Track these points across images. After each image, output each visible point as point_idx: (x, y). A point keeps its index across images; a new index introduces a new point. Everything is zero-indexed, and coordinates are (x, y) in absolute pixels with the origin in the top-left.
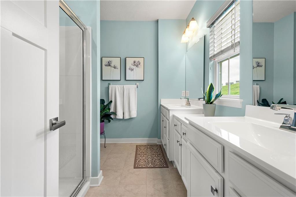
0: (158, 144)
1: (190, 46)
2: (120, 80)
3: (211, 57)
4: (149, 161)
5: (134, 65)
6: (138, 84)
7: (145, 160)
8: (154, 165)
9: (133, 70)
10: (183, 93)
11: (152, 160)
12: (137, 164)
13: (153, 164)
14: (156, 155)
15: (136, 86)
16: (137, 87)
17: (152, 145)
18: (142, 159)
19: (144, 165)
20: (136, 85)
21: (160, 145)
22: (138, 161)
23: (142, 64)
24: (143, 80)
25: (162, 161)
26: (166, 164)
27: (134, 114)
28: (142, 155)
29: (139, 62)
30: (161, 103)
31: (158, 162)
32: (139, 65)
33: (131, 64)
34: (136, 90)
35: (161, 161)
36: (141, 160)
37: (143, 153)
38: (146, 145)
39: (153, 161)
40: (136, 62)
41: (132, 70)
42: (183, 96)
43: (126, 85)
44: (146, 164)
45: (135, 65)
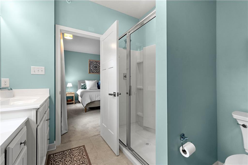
7: (74, 157)
11: (65, 159)
19: (74, 151)
36: (78, 155)
44: (72, 152)
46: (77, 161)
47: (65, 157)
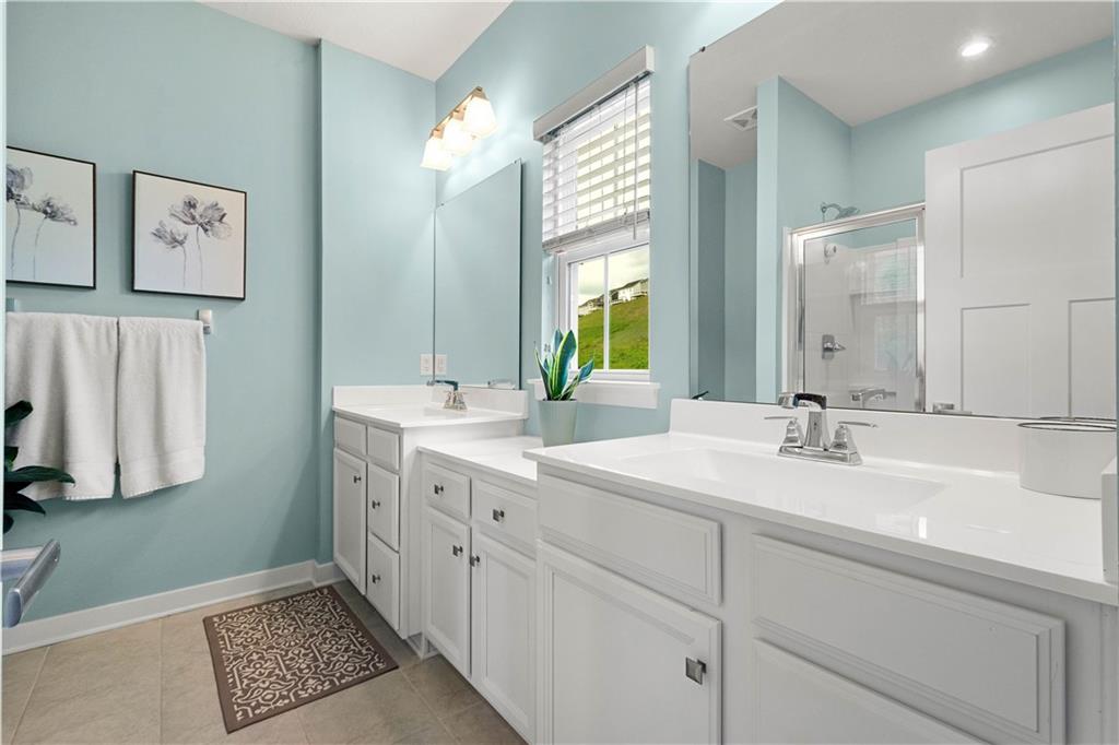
0: (317, 585)
1: (454, 185)
2: (94, 288)
3: (551, 242)
4: (301, 670)
5: (189, 220)
6: (209, 314)
7: (277, 671)
8: (332, 682)
9: (181, 243)
10: (427, 361)
11: (315, 659)
12: (239, 705)
13: (325, 676)
14: (328, 635)
15: (201, 324)
16: (206, 330)
17: (292, 597)
18: (261, 674)
19: (282, 697)
20: (198, 319)
21: (330, 587)
22: (240, 693)
23: (234, 218)
24: (243, 299)
25: (364, 652)
26: (385, 657)
27: (189, 465)
28: (255, 657)
29: (215, 206)
30: (332, 403)
31: (347, 661)
32: (217, 224)
33: (168, 212)
34: (199, 348)
35: (360, 653)
36: (255, 681)
37: (257, 643)
38: (259, 606)
39: (323, 666)
40: (200, 209)
41: (176, 242)
42: (423, 373)
43: (137, 319)
44: (289, 691)
45: (193, 218)
46: (262, 658)
47: (317, 667)
